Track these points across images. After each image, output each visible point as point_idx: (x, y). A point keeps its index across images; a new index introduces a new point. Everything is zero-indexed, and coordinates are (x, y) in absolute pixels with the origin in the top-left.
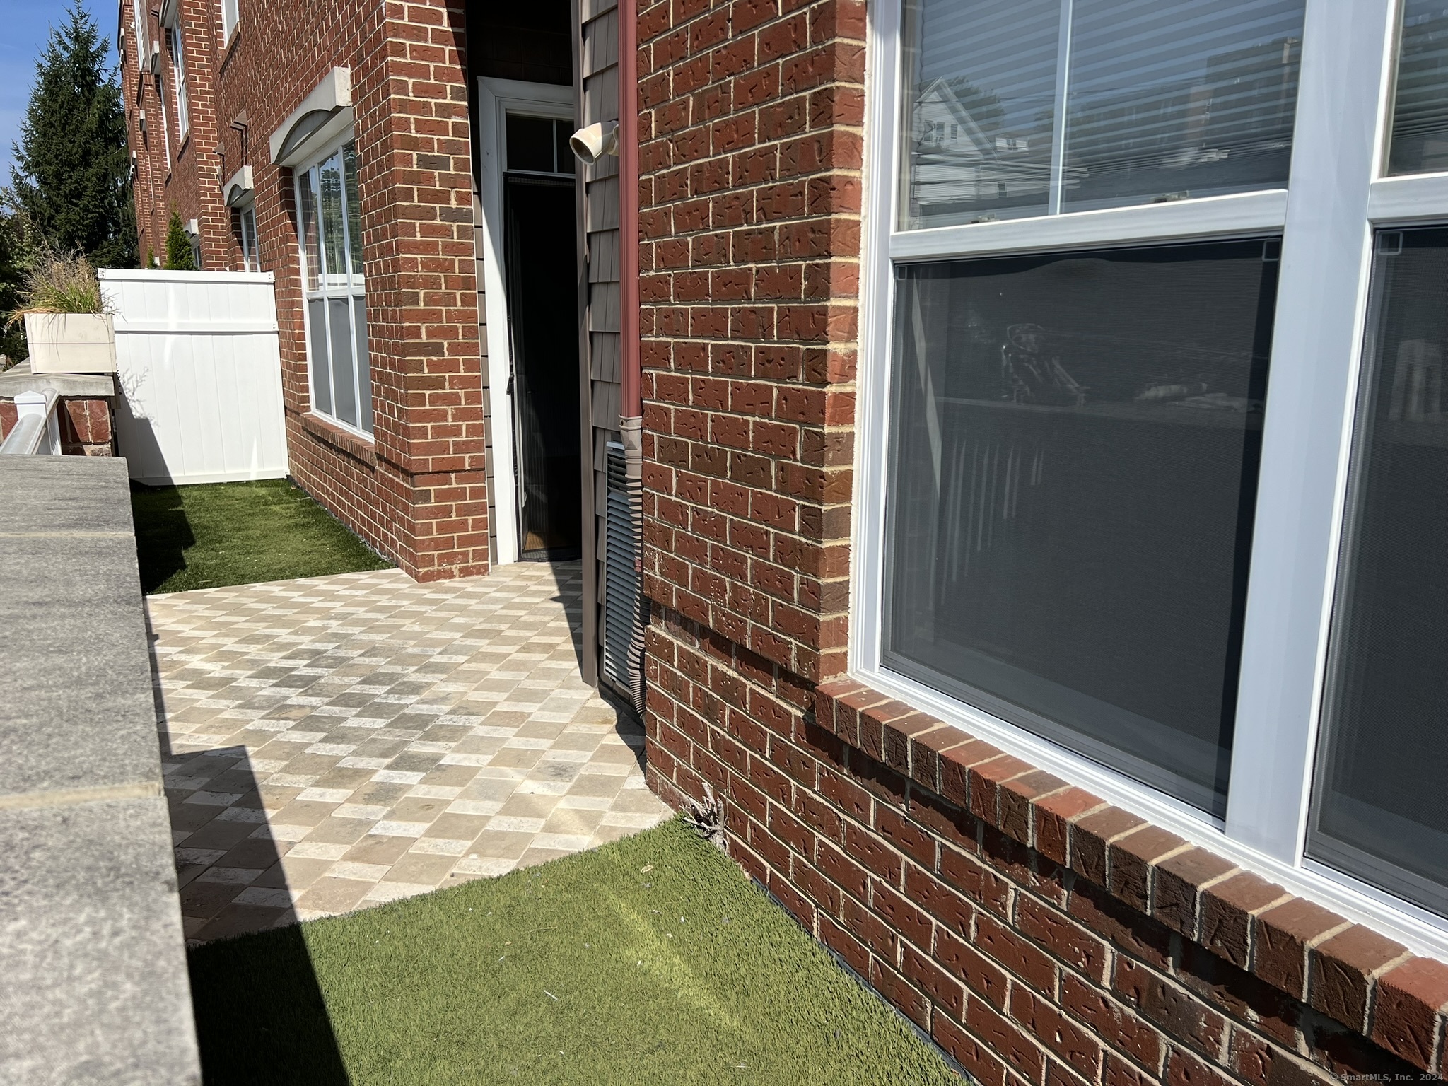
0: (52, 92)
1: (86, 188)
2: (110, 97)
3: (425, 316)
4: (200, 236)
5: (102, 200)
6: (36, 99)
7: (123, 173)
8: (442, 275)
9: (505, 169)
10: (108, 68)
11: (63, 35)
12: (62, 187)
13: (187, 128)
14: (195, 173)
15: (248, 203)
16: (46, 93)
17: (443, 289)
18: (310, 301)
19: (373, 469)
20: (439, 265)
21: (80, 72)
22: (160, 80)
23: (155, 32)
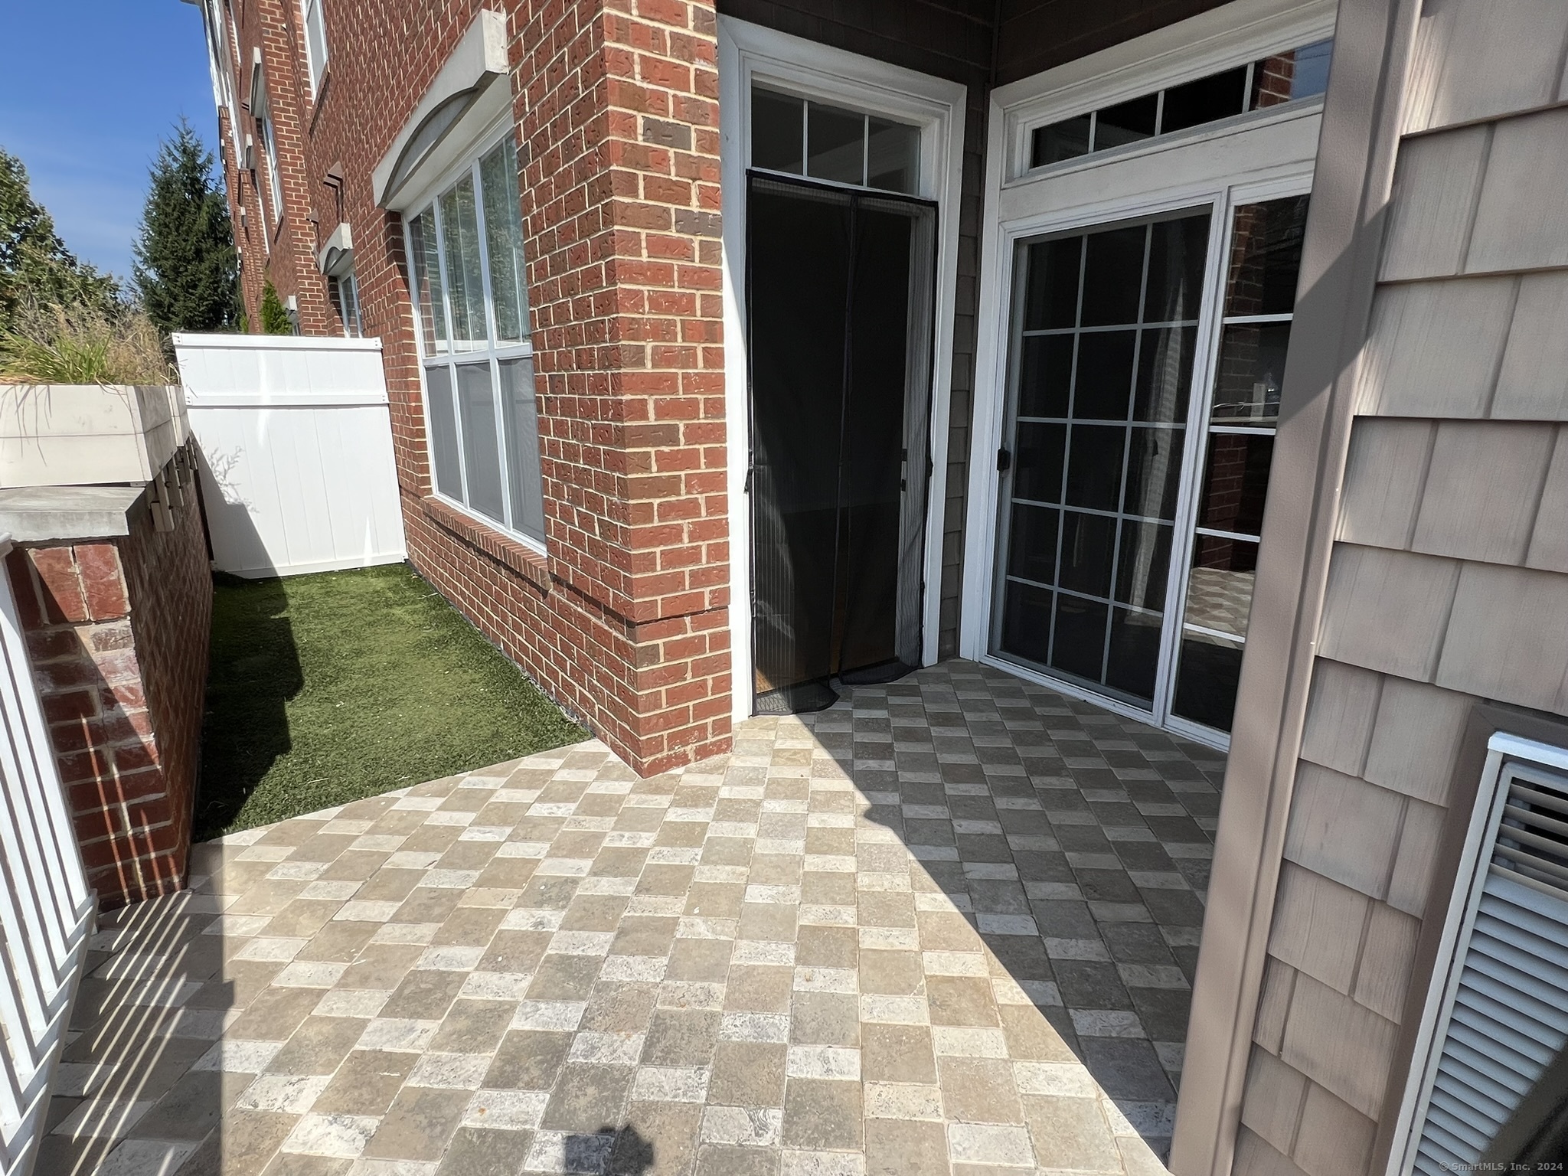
0: (165, 198)
1: (200, 280)
2: (218, 205)
3: (655, 384)
4: (299, 312)
5: (215, 290)
6: (150, 203)
7: (233, 268)
8: (678, 318)
9: (749, 166)
10: (214, 177)
11: (172, 148)
12: (179, 279)
13: (280, 208)
14: (290, 251)
15: (346, 270)
16: (159, 197)
17: (679, 342)
18: (427, 369)
19: (545, 593)
20: (675, 304)
21: (189, 181)
22: (254, 173)
23: (248, 128)
